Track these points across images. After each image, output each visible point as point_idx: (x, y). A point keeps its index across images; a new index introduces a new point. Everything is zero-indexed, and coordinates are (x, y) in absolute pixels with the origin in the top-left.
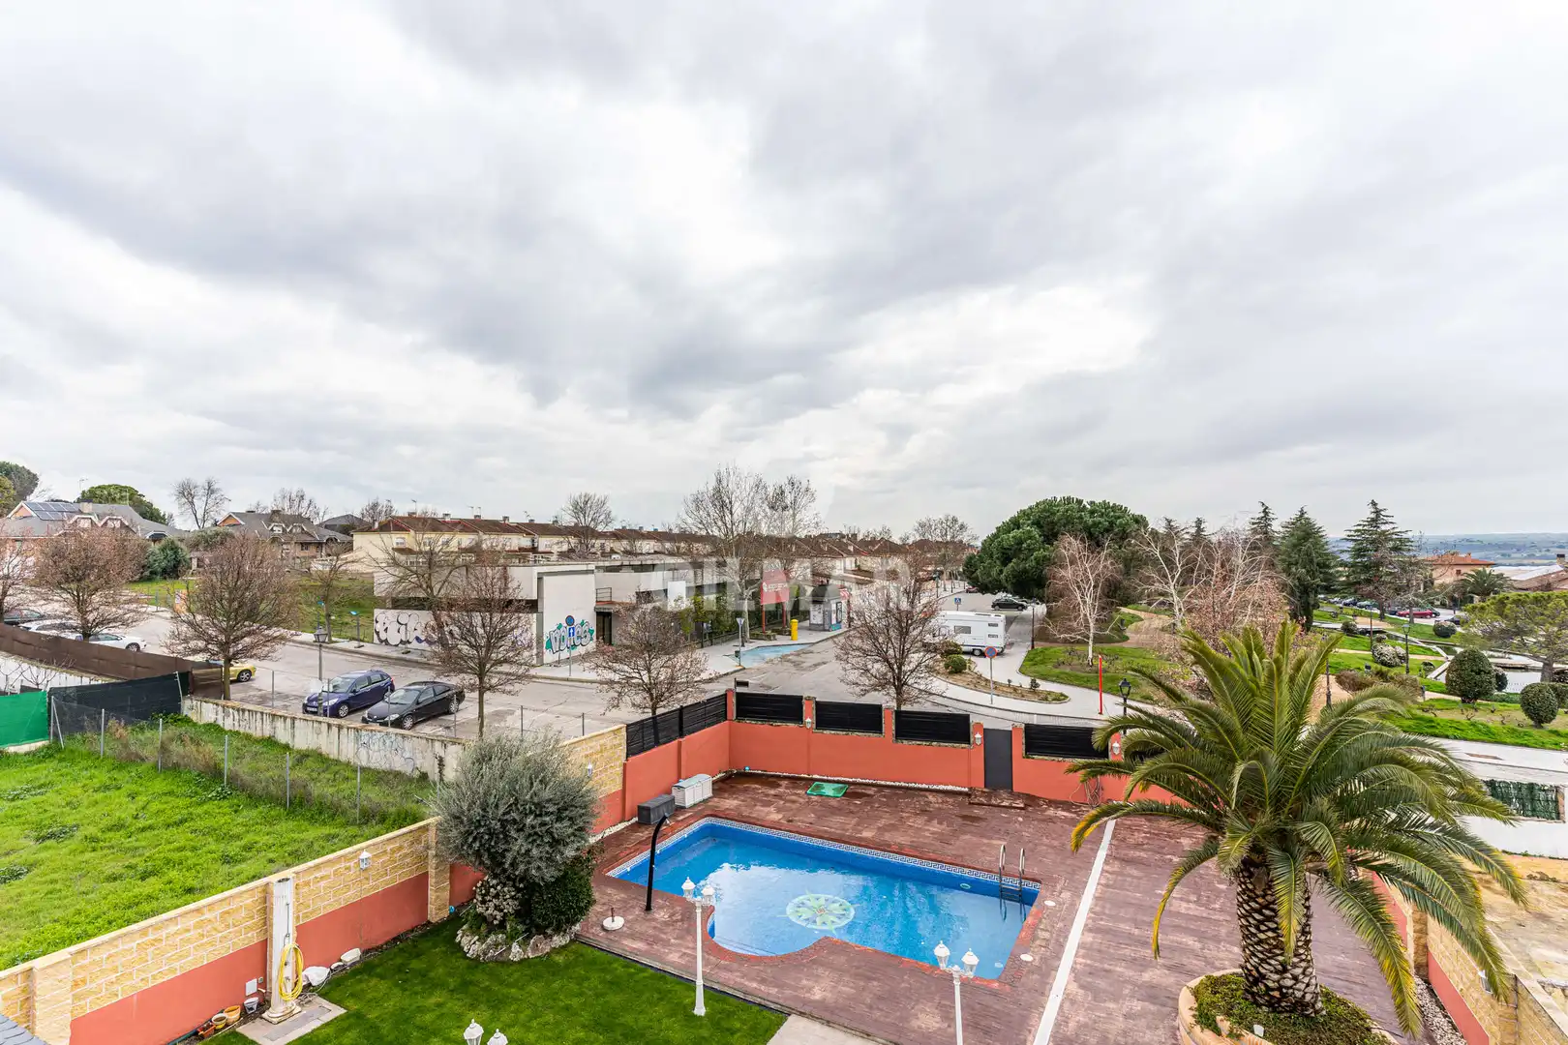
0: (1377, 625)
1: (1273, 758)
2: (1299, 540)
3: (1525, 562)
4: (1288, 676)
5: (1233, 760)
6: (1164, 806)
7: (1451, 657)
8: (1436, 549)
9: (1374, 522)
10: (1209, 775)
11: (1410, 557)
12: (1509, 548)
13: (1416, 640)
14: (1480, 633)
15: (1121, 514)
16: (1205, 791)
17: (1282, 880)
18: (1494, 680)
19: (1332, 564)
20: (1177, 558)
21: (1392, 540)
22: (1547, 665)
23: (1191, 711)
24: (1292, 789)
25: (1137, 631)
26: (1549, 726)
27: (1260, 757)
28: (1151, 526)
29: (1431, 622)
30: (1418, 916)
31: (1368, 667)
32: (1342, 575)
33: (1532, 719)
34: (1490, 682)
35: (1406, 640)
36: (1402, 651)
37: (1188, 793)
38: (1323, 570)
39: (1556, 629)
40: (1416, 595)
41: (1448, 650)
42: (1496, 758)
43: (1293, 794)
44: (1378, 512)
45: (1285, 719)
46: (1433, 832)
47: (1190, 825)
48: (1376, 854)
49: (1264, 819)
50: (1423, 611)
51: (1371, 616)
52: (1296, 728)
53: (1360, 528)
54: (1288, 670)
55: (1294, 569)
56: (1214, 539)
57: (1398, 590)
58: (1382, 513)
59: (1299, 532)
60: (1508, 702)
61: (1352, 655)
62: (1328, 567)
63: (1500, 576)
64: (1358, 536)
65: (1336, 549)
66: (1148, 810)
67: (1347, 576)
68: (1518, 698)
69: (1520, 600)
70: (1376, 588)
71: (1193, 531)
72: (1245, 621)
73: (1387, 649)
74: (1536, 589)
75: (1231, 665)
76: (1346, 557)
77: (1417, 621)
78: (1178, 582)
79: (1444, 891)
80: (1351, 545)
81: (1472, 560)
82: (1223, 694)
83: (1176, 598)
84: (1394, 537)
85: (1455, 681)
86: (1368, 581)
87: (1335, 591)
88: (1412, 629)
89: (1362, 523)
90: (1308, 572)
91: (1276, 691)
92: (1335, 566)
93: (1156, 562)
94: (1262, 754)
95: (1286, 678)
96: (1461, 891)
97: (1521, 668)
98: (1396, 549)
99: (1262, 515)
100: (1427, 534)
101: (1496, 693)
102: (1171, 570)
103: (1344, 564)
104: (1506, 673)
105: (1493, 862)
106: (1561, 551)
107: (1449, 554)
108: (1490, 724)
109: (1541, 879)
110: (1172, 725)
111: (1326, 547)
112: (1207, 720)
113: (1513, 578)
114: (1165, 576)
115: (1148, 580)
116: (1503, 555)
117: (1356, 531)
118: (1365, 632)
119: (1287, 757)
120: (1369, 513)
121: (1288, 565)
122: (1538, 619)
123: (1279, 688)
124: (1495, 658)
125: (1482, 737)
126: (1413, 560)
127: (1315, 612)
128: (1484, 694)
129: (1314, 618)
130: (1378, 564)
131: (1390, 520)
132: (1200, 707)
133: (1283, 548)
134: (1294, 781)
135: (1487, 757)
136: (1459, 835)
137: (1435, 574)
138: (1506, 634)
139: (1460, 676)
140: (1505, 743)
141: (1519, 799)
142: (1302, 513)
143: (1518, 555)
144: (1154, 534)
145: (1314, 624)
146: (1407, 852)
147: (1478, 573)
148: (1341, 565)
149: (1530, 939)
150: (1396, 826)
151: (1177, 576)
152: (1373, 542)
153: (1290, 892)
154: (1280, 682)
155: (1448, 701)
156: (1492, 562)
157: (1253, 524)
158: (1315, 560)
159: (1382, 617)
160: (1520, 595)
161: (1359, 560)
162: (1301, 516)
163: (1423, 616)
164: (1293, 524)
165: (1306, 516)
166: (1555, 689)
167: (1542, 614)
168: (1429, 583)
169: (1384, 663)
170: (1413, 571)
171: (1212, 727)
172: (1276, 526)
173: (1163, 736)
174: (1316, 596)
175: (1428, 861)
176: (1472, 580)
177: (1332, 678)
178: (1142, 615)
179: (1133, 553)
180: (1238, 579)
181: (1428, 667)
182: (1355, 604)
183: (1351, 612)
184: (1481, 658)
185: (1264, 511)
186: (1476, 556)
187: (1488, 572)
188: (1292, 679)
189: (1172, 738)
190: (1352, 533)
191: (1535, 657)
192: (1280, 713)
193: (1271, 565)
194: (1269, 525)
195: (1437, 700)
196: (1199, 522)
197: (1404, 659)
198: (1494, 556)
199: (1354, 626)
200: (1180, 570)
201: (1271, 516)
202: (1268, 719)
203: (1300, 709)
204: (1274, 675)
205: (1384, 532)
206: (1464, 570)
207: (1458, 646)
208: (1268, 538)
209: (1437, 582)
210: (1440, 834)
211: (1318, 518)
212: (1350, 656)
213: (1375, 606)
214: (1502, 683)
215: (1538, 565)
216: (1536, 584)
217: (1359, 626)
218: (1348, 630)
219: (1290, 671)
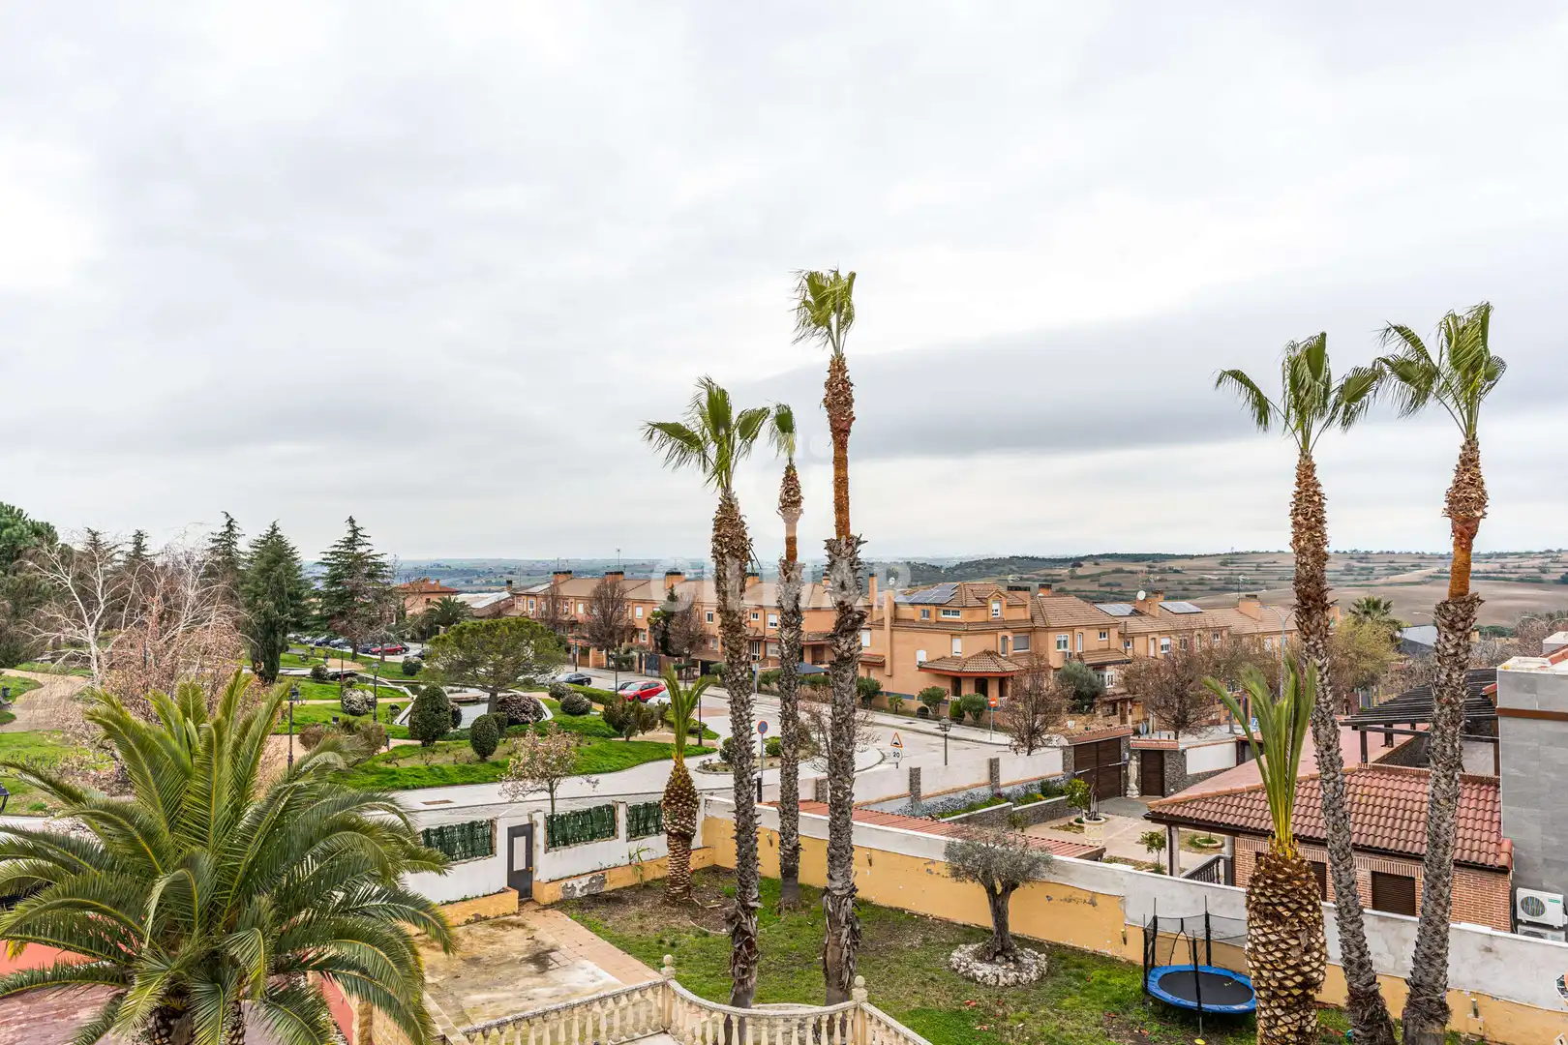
0: (349, 666)
1: (206, 860)
2: (268, 563)
3: (484, 589)
4: (231, 743)
5: (152, 875)
6: (43, 972)
7: (415, 697)
8: (408, 577)
9: (351, 542)
10: (117, 905)
11: (384, 584)
12: (471, 574)
13: (385, 681)
14: (442, 667)
15: (10, 521)
16: (111, 932)
17: (206, 1023)
18: (450, 717)
19: (305, 594)
20: (99, 590)
21: (368, 564)
22: (493, 695)
23: (93, 815)
24: (229, 894)
25: (30, 705)
26: (490, 758)
27: (190, 863)
28: (62, 540)
29: (400, 659)
30: (363, 1007)
31: (336, 719)
32: (316, 608)
33: (479, 753)
34: (447, 720)
35: (375, 682)
36: (370, 695)
37: (85, 942)
38: (294, 602)
39: (501, 657)
40: (388, 629)
41: (414, 689)
42: (448, 802)
43: (229, 901)
44: (355, 531)
45: (225, 802)
46: (378, 903)
47: (88, 986)
48: (321, 949)
49: (187, 948)
50: (394, 647)
51: (342, 656)
52: (237, 811)
53: (336, 549)
54: (231, 737)
55: (259, 602)
56: (158, 562)
57: (371, 624)
58: (359, 532)
59: (269, 554)
60: (461, 739)
61: (319, 705)
62: (299, 597)
63: (462, 604)
64: (333, 559)
65: (310, 576)
66: (15, 987)
67: (321, 609)
68: (467, 733)
69: (474, 629)
70: (350, 622)
71: (130, 548)
72: (189, 675)
73: (356, 695)
74: (489, 617)
75: (161, 738)
76: (319, 585)
77: (388, 658)
78: (99, 623)
79: (387, 966)
80: (326, 570)
81: (441, 588)
82: (145, 781)
83: (94, 649)
84: (370, 561)
85: (417, 723)
86: (342, 614)
87: (306, 628)
88: (383, 668)
89: (338, 543)
90: (277, 605)
91: (215, 767)
92: (307, 597)
93: (62, 595)
94: (192, 860)
95: (228, 747)
96: (401, 962)
97: (473, 702)
98: (371, 575)
99: (226, 529)
100: (402, 558)
101: (452, 730)
102: (88, 607)
103: (318, 594)
104: (461, 708)
105: (429, 917)
106: (510, 577)
107: (421, 582)
108: (445, 767)
109: (476, 921)
110: (63, 843)
111: (299, 573)
112: (118, 825)
113: (473, 606)
114: (79, 616)
115: (50, 623)
116: (467, 582)
117: (332, 553)
118: (336, 676)
119: (222, 855)
120: (346, 531)
121: (255, 596)
122: (488, 647)
123: (220, 763)
124: (451, 693)
125: (436, 782)
126: (387, 588)
127: (283, 656)
128: (442, 734)
129: (281, 663)
130: (353, 593)
131: (367, 540)
132: (108, 808)
133: (250, 574)
134: (230, 883)
135: (441, 802)
136: (402, 898)
137: (407, 604)
138: (463, 666)
139: (421, 717)
140: (455, 784)
141: (462, 841)
142: (274, 529)
143: (478, 582)
144: (66, 553)
145: (280, 671)
146: (352, 935)
147: (445, 601)
148: (315, 595)
149: (462, 989)
150: (345, 907)
151: (97, 617)
152: (349, 567)
153: (214, 1036)
154: (221, 754)
155: (410, 747)
156: (458, 589)
157: (214, 541)
158: (287, 589)
159: (354, 657)
160: (475, 624)
161: (334, 589)
162: (273, 533)
163: (393, 652)
164: (263, 542)
165: (278, 533)
166: (497, 719)
167: (491, 643)
168: (401, 613)
169: (353, 713)
170: (386, 601)
171: (125, 833)
172: (243, 546)
173: (50, 864)
174: (284, 635)
175: (370, 939)
176: (438, 609)
177: (296, 737)
178: (39, 677)
179: (28, 582)
180: (186, 616)
181: (395, 710)
182: (327, 643)
183: (323, 653)
184: (441, 694)
185: (229, 524)
186: (444, 582)
187: (452, 600)
188: (237, 746)
189: (64, 865)
190: (328, 556)
191: (484, 688)
192: (219, 795)
193: (230, 596)
194: (234, 543)
195: (401, 747)
196: (139, 536)
197: (372, 704)
198: (459, 583)
199: (325, 670)
200: (103, 607)
201: (236, 531)
202: (201, 807)
203: (242, 785)
204: (213, 745)
205: (360, 554)
206: (435, 598)
207: (422, 684)
208: (230, 562)
209: (409, 612)
210: (385, 903)
211: (292, 537)
212: (318, 708)
213: (347, 644)
214: (457, 717)
215: (493, 592)
216: (490, 612)
217: (329, 670)
218: (318, 676)
219: (234, 737)
